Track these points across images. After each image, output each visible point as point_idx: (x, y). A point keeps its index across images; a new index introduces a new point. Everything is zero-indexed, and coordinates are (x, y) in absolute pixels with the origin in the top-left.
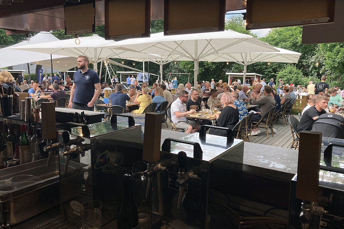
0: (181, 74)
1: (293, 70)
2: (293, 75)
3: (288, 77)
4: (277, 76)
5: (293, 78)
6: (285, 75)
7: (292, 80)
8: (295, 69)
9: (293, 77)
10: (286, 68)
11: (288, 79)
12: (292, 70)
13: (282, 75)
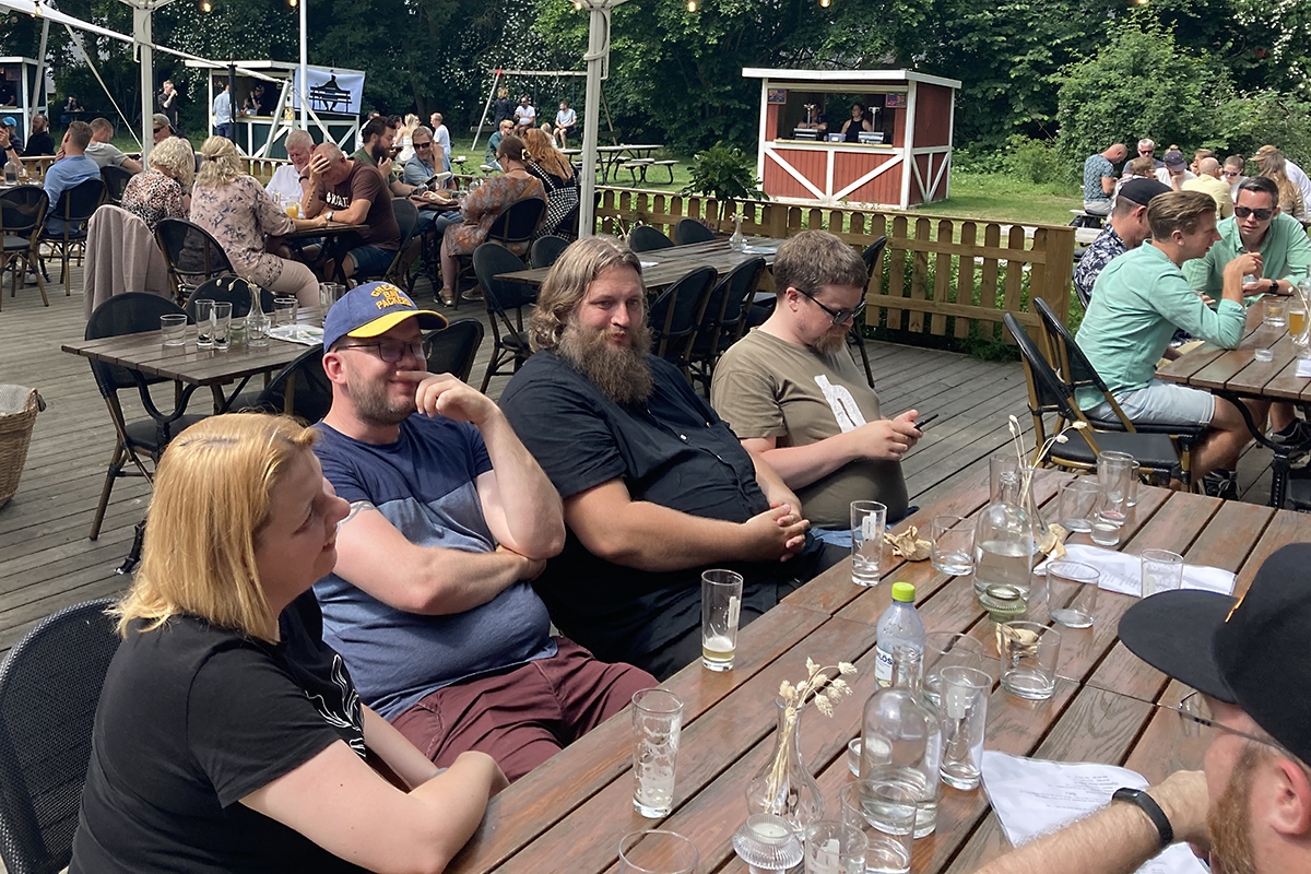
0: (561, 77)
1: (1153, 54)
2: (1150, 83)
3: (1123, 92)
4: (1062, 90)
5: (1154, 100)
6: (1104, 81)
7: (1148, 113)
8: (1165, 50)
9: (1150, 95)
10: (1115, 40)
11: (1124, 103)
12: (1145, 54)
13: (1086, 81)
